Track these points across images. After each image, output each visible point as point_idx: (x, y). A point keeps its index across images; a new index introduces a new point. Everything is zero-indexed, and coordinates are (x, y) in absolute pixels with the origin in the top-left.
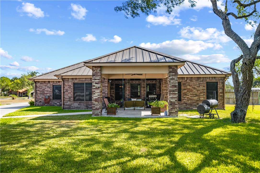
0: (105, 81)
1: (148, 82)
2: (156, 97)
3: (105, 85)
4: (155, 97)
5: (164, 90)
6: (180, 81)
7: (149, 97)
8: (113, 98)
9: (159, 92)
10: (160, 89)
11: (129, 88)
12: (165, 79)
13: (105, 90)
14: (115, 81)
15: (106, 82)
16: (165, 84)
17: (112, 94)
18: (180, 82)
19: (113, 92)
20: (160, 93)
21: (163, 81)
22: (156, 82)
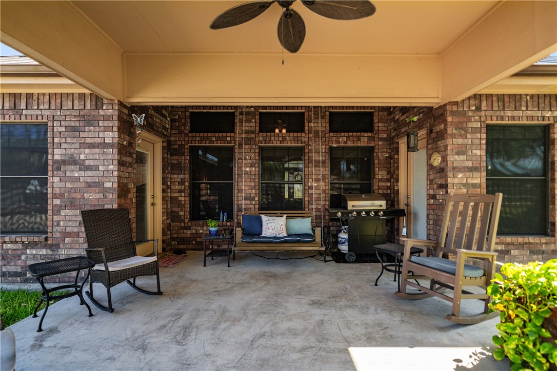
0: (101, 112)
1: (338, 142)
2: (384, 207)
3: (99, 140)
4: (380, 210)
5: (454, 168)
6: (543, 118)
7: (350, 208)
8: (182, 213)
9: (388, 184)
10: (389, 173)
11: (252, 166)
12: (456, 103)
13: (101, 168)
14: (190, 135)
15: (106, 118)
16: (461, 136)
17: (176, 195)
18: (546, 122)
19: (182, 182)
20: (389, 188)
21: (449, 119)
22: (374, 140)
